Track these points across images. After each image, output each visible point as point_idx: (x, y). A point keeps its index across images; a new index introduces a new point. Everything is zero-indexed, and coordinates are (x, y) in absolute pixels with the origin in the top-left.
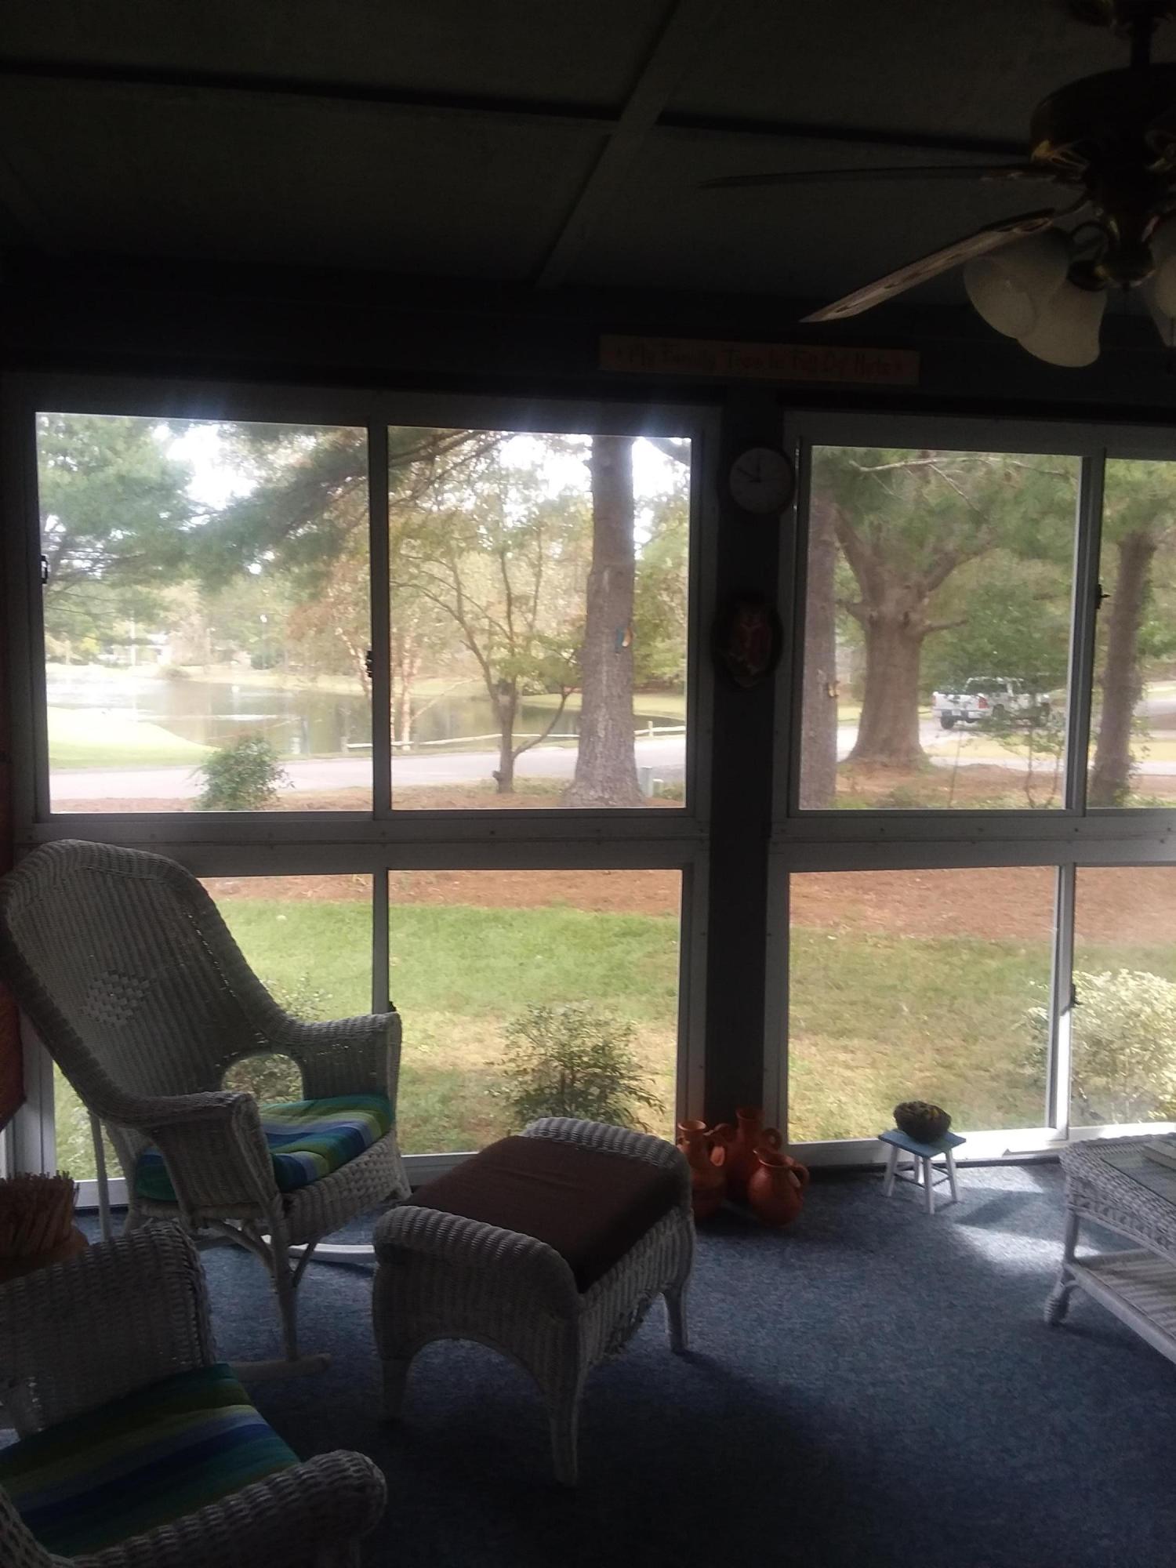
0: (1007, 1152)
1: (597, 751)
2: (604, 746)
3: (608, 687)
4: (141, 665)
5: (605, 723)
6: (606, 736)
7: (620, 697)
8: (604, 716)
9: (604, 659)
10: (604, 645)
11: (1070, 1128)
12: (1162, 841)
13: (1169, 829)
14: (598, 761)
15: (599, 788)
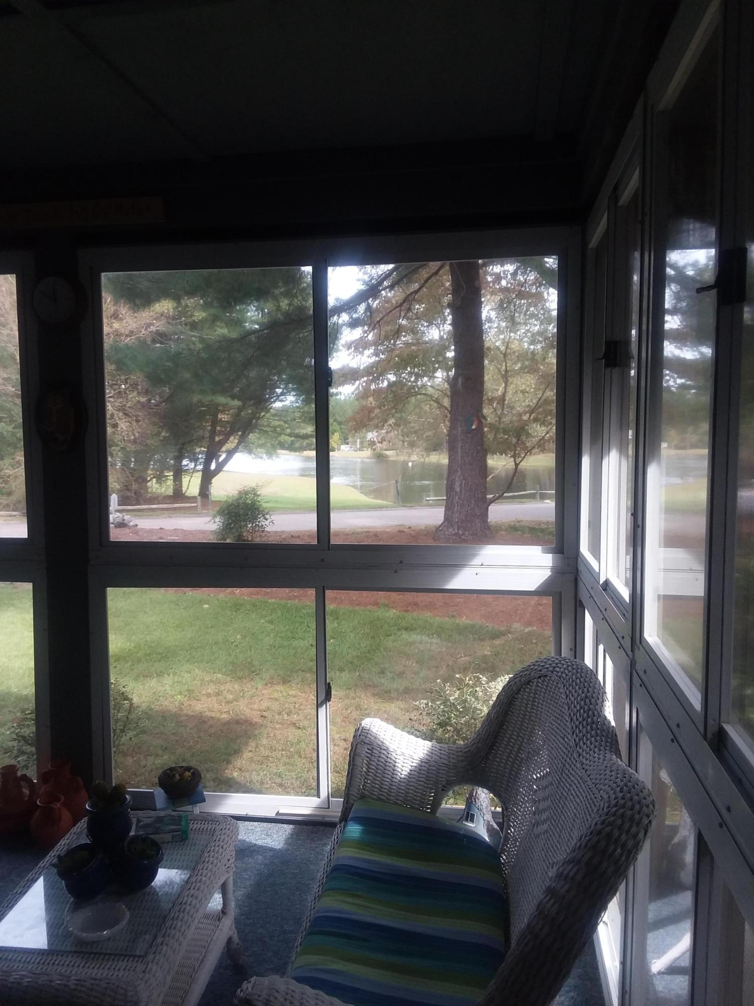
0: (278, 814)
1: (455, 501)
2: (459, 498)
3: (462, 457)
4: (363, 451)
5: (460, 482)
6: (461, 491)
7: (470, 464)
8: (459, 477)
9: (459, 438)
10: (460, 429)
11: (331, 799)
12: (396, 572)
13: (401, 562)
14: (456, 509)
15: (456, 527)
